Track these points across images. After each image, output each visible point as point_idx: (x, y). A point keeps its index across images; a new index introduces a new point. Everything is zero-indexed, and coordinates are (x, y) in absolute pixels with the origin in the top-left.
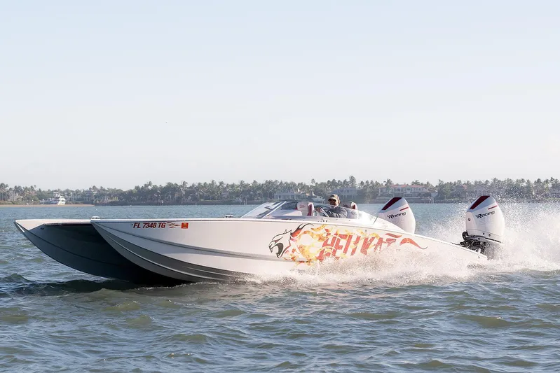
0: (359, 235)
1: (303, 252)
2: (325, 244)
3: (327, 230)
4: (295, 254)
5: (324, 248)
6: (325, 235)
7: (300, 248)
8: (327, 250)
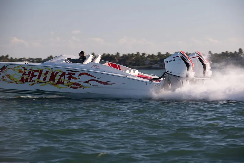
0: (48, 70)
1: (9, 77)
2: (24, 74)
3: (24, 68)
4: (4, 78)
5: (23, 76)
6: (23, 70)
7: (7, 75)
8: (25, 77)
